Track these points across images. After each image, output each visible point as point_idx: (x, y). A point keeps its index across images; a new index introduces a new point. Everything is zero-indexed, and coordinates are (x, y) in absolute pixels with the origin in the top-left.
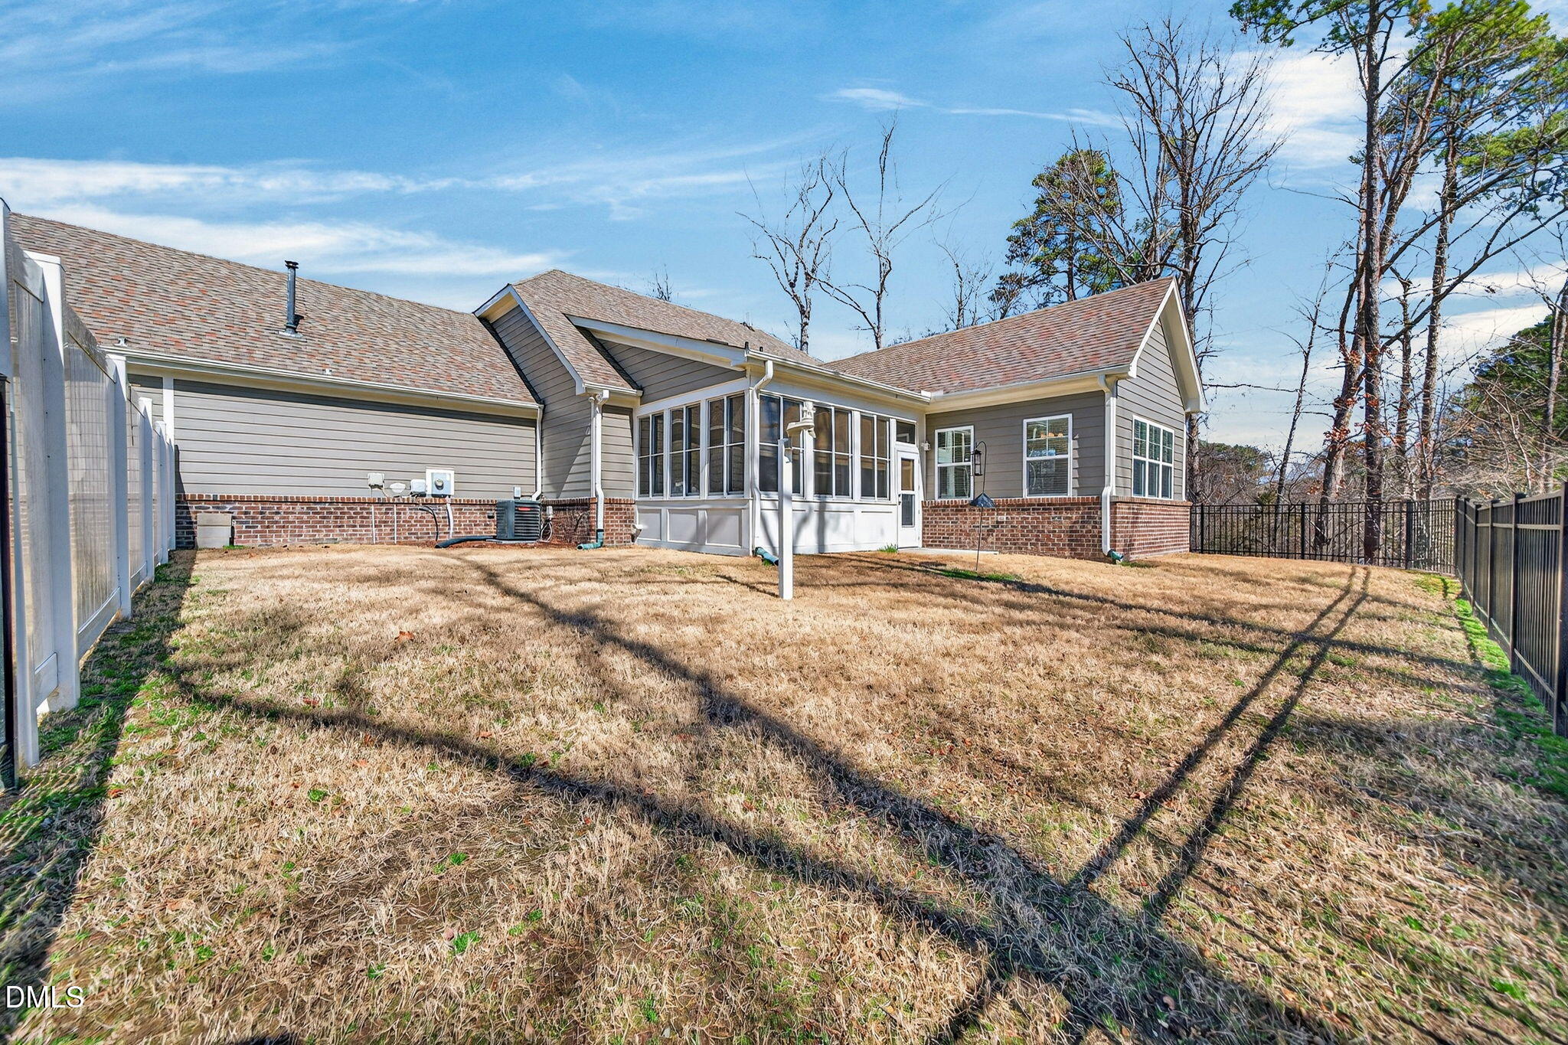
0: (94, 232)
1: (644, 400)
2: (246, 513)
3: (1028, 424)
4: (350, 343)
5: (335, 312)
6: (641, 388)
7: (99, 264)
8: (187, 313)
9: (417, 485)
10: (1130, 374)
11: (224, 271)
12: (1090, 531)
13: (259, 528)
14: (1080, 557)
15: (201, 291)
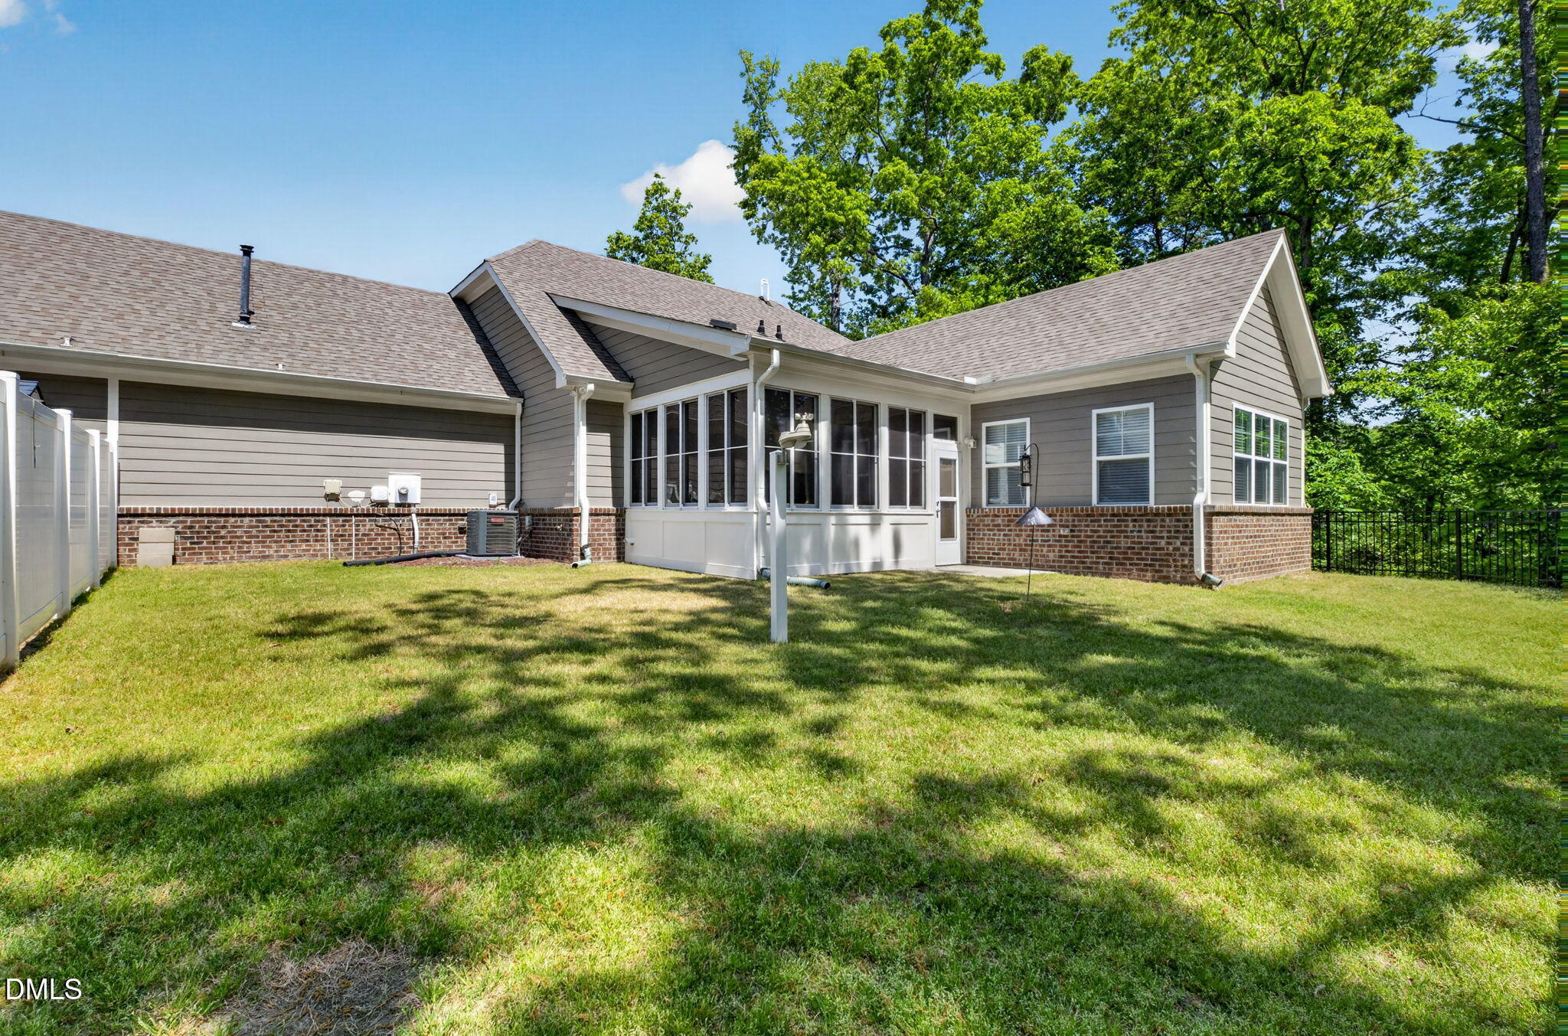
0: (52, 222)
1: (635, 393)
2: (191, 527)
3: (1098, 415)
4: (307, 333)
5: (296, 298)
6: (632, 380)
7: (54, 257)
8: (138, 307)
9: (379, 493)
10: (1227, 352)
11: (181, 258)
12: (1177, 549)
13: (205, 544)
14: (1166, 580)
15: (154, 280)
